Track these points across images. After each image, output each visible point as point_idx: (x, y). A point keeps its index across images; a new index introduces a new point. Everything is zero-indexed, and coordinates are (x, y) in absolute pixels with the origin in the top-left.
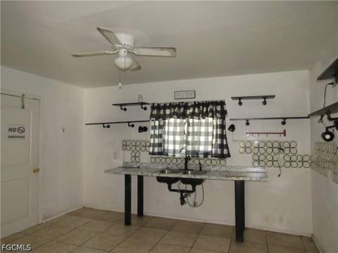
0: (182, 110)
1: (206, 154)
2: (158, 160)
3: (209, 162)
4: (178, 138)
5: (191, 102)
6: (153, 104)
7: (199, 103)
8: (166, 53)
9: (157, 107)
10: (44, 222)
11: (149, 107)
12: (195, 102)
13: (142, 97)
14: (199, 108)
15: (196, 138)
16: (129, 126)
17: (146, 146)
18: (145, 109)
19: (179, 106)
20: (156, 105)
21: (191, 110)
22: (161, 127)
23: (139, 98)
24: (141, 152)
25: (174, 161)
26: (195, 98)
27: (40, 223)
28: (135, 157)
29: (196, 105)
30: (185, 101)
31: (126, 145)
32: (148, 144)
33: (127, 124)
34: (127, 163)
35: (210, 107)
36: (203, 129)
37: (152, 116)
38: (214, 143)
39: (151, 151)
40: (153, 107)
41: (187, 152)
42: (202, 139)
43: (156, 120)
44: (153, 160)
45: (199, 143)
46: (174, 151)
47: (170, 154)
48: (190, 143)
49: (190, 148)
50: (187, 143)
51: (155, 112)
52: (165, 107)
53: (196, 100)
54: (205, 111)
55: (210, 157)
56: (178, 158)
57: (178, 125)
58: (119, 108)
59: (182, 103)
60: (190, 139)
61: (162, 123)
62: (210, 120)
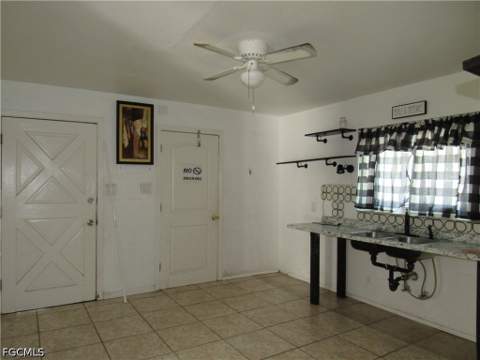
0: (404, 136)
1: (447, 212)
2: (368, 217)
3: (450, 226)
4: (398, 183)
5: (420, 120)
6: (362, 130)
7: (433, 121)
8: (302, 53)
9: (368, 134)
10: (224, 279)
11: (356, 135)
12: (426, 121)
13: (345, 121)
14: (432, 130)
15: (428, 183)
16: (327, 164)
17: (351, 195)
18: (351, 138)
19: (399, 130)
20: (365, 131)
21: (420, 136)
22: (372, 165)
23: (341, 122)
24: (346, 204)
25: (392, 220)
26: (426, 113)
27: (220, 279)
28: (338, 210)
29: (429, 125)
30: (410, 120)
31: (327, 193)
32: (354, 192)
33: (324, 162)
34: (327, 218)
35: (454, 126)
36: (441, 167)
37: (359, 148)
38: (460, 191)
39: (358, 202)
40: (362, 136)
41: (412, 206)
42: (440, 184)
43: (366, 154)
44: (361, 216)
45: (435, 192)
46: (392, 205)
47: (387, 209)
48: (418, 191)
49: (416, 199)
50: (412, 191)
51: (363, 142)
52: (378, 133)
53: (428, 117)
54: (442, 134)
55: (453, 216)
56: (398, 215)
57: (399, 161)
58: (315, 138)
59: (405, 124)
60: (417, 184)
61: (373, 159)
62: (455, 150)
